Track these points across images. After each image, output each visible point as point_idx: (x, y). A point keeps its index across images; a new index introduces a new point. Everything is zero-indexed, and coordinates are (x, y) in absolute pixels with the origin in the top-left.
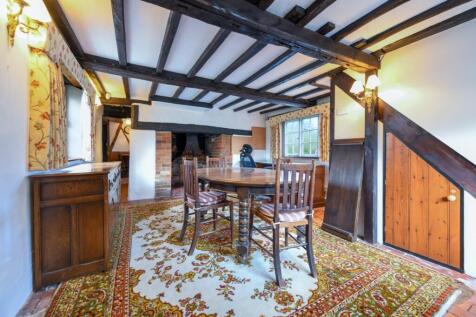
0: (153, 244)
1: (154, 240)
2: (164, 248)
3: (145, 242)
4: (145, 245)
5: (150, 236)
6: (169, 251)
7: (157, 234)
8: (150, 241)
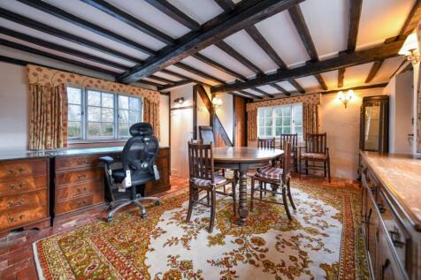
0: (316, 232)
1: (312, 236)
2: (309, 223)
3: (324, 240)
4: (324, 235)
5: (315, 244)
6: (305, 219)
7: (304, 241)
8: (317, 237)
